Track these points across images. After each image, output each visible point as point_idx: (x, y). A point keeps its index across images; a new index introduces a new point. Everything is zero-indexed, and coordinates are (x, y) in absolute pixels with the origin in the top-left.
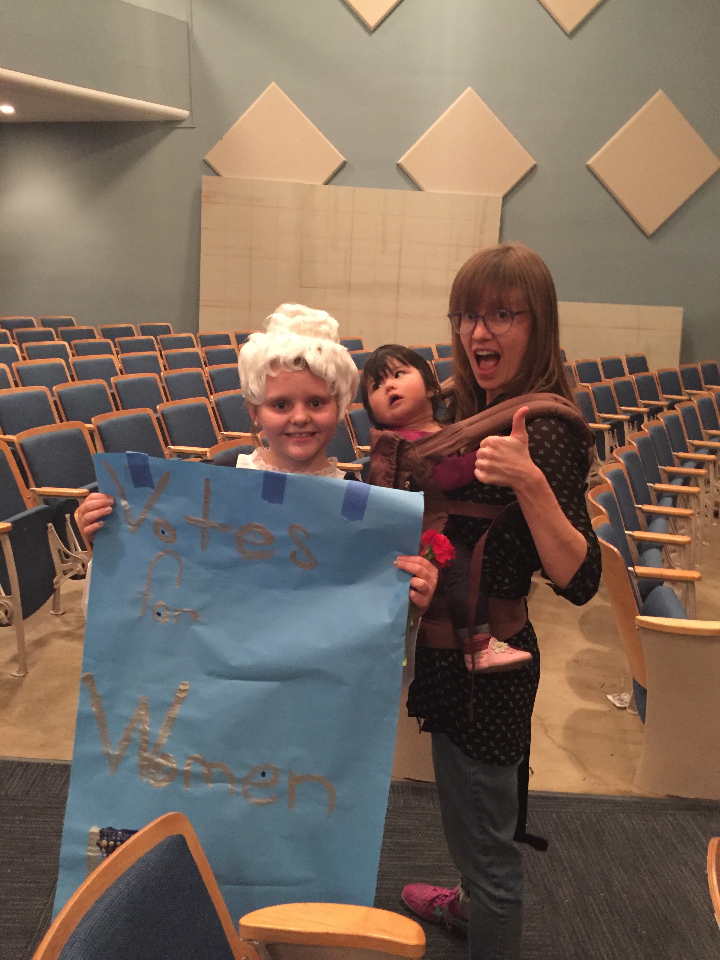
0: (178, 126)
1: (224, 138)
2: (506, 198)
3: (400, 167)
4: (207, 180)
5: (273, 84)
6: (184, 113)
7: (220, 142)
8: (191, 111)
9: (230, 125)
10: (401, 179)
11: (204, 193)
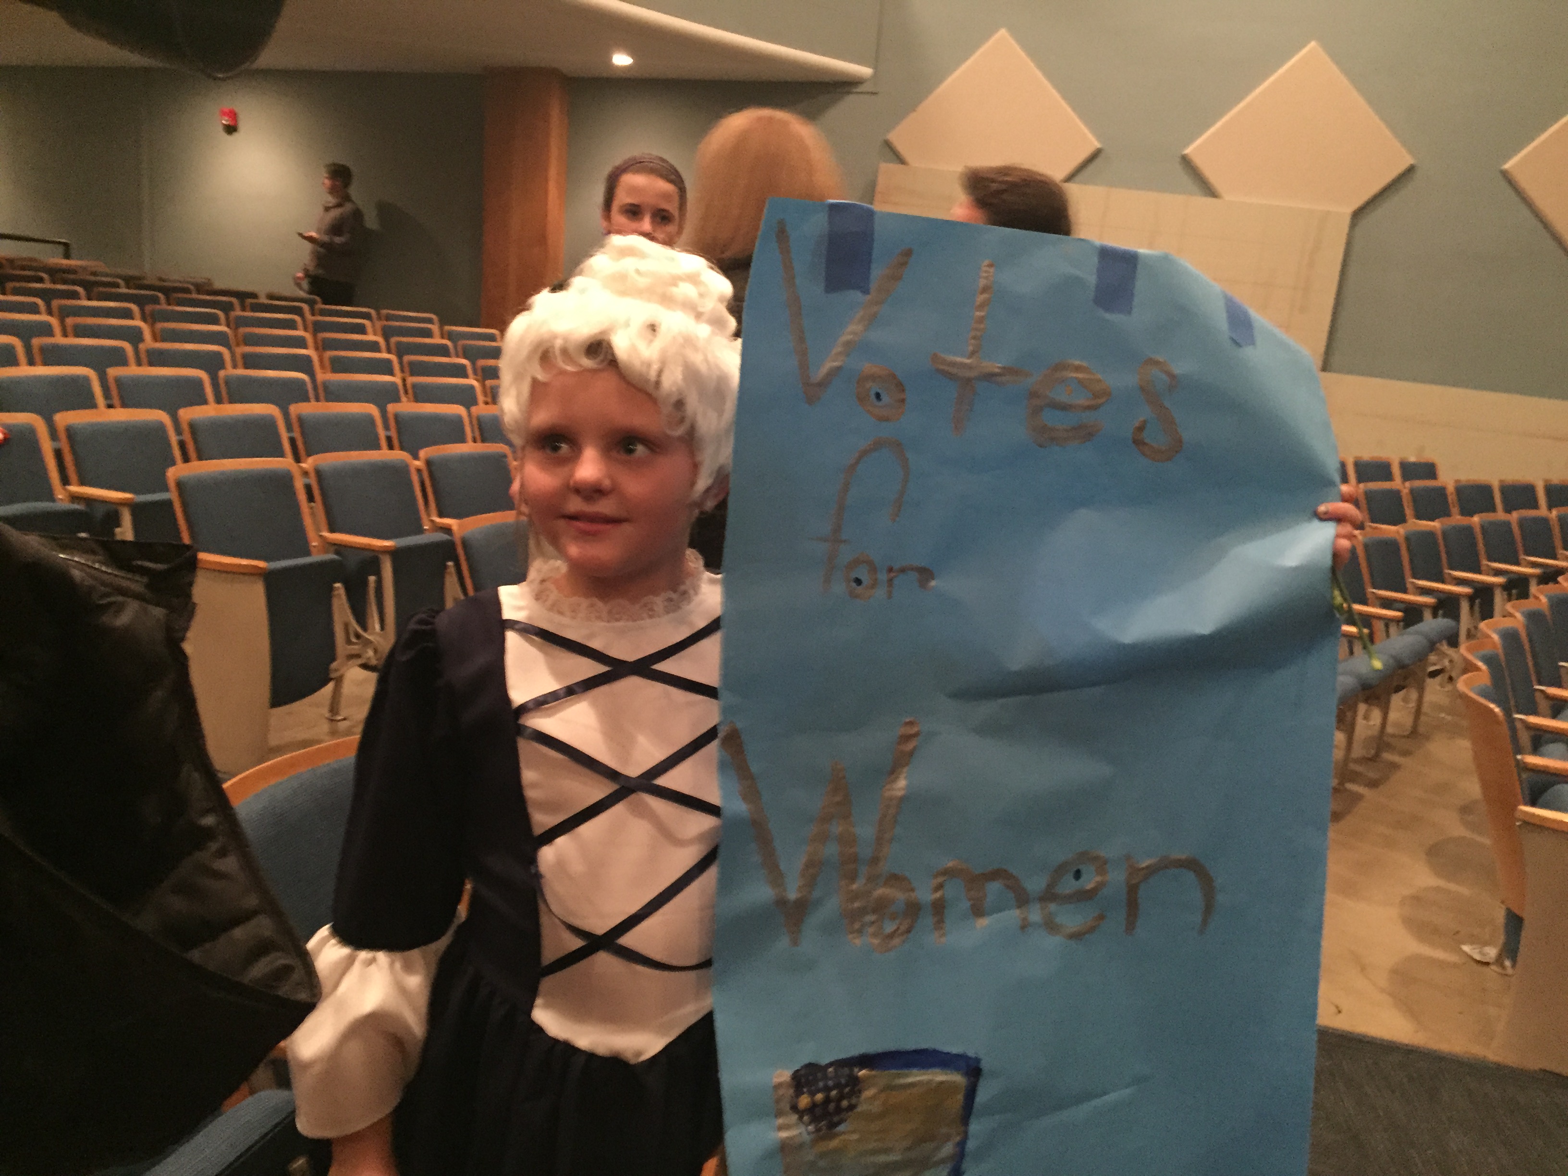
0: (854, 90)
1: (920, 108)
2: (1358, 214)
3: (1186, 162)
4: (887, 170)
5: (1003, 32)
6: (865, 71)
7: (913, 115)
8: (875, 68)
9: (930, 90)
10: (1186, 180)
11: (880, 187)
